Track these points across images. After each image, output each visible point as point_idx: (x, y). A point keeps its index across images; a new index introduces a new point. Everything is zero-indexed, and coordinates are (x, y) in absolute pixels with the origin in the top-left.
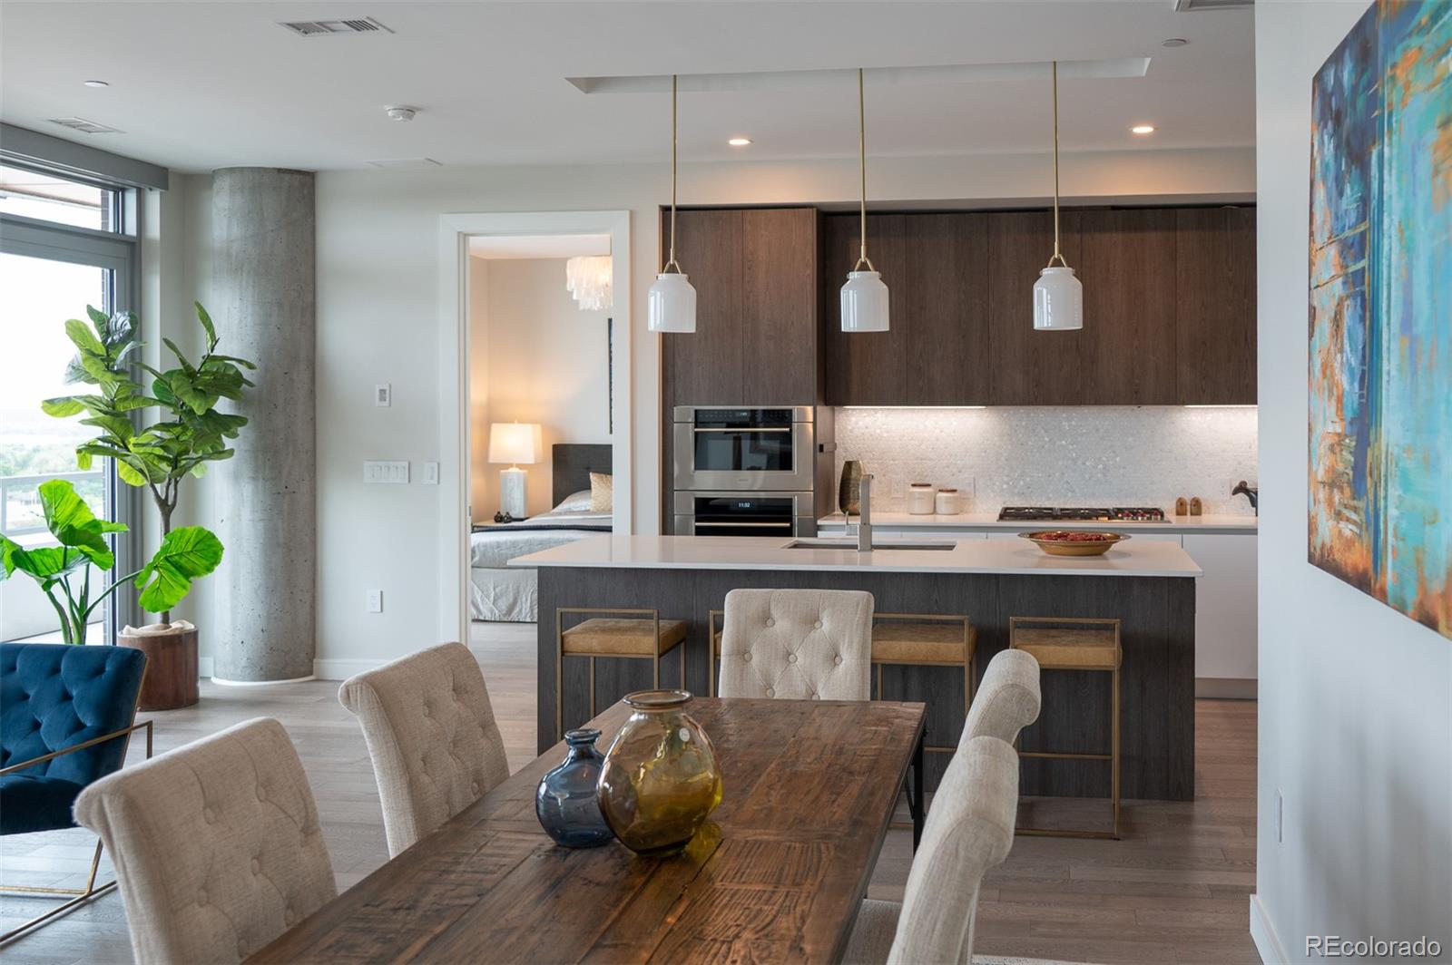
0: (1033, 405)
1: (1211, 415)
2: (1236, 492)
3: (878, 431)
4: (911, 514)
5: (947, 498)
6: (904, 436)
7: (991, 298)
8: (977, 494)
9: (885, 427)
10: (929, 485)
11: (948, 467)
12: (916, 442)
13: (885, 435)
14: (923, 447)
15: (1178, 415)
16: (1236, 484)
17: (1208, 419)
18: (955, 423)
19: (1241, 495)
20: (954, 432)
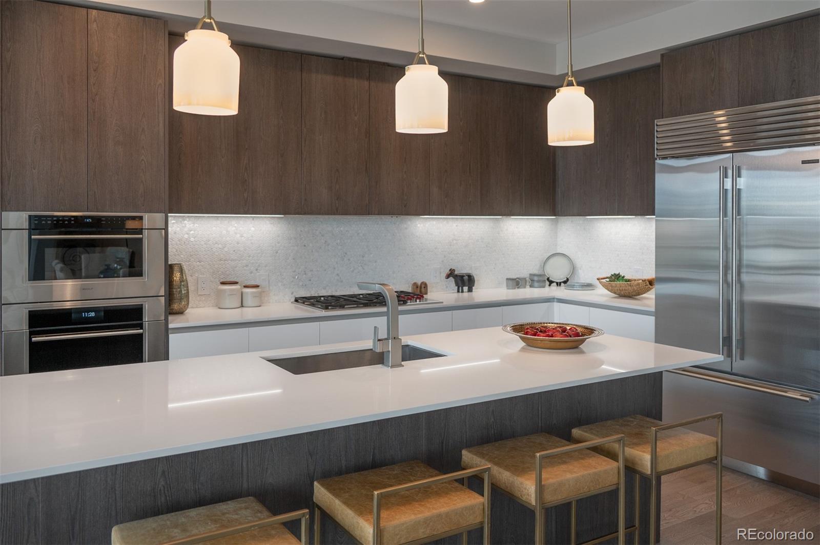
0: (334, 214)
1: (429, 223)
2: (448, 276)
3: (186, 236)
4: (219, 308)
5: (253, 293)
6: (209, 241)
7: (303, 126)
8: (271, 288)
9: (192, 232)
10: (236, 283)
11: (247, 266)
12: (220, 246)
13: (192, 239)
14: (226, 249)
15: (409, 223)
16: (447, 271)
17: (427, 225)
18: (253, 229)
19: (451, 279)
20: (252, 236)
